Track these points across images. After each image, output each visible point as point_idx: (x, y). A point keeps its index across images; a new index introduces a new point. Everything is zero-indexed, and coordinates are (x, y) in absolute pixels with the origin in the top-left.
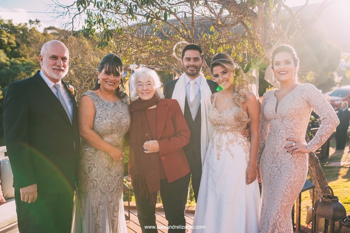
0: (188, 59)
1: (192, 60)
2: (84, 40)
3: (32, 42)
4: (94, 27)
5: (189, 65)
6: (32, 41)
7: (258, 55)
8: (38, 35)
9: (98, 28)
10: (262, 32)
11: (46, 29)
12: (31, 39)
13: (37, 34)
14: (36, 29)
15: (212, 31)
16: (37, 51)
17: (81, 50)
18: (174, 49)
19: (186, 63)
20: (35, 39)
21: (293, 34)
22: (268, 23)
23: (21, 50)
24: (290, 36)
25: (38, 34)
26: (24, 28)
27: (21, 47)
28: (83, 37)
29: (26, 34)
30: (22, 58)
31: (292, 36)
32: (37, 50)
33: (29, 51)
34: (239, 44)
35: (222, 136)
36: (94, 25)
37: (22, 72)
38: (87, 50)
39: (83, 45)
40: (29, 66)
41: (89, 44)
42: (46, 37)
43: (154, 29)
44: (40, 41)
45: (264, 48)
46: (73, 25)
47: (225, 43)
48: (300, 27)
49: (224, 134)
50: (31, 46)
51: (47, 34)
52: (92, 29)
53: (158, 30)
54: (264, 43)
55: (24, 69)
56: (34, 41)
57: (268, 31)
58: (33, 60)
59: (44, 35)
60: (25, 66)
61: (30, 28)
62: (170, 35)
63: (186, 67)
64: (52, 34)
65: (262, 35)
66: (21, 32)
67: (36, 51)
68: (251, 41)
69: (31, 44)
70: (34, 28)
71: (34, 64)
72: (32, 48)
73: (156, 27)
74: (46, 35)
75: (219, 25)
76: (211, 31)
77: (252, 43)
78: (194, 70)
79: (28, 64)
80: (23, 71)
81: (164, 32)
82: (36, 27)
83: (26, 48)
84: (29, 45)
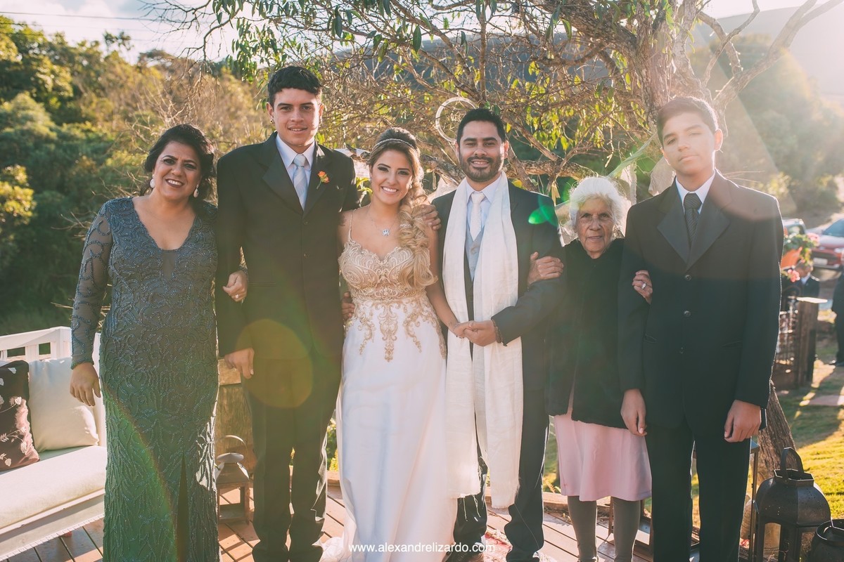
0: (471, 142)
1: (480, 144)
2: (233, 85)
3: (109, 86)
4: (255, 59)
5: (473, 156)
6: (111, 84)
7: (638, 133)
8: (124, 71)
9: (262, 61)
10: (647, 80)
11: (142, 57)
12: (109, 80)
13: (122, 69)
14: (120, 55)
15: (534, 73)
16: (122, 108)
17: (225, 108)
18: (438, 115)
19: (466, 152)
20: (118, 79)
21: (725, 86)
22: (662, 58)
23: (84, 105)
24: (717, 91)
25: (123, 66)
26: (91, 52)
27: (85, 98)
28: (232, 77)
29: (97, 67)
30: (85, 124)
31: (721, 91)
32: (120, 105)
33: (102, 107)
34: (597, 107)
35: (393, 309)
36: (255, 54)
37: (84, 158)
38: (239, 108)
39: (232, 95)
40: (102, 145)
41: (245, 93)
42: (143, 75)
43: (395, 66)
44: (129, 84)
45: (649, 118)
46: (205, 53)
47: (562, 102)
48: (742, 69)
49: (396, 305)
50: (106, 96)
51: (145, 68)
52: (249, 62)
53: (403, 67)
54: (652, 105)
55: (89, 150)
56: (114, 84)
57: (661, 78)
58: (112, 131)
59: (138, 70)
60: (92, 144)
61: (105, 54)
62: (430, 81)
63: (466, 161)
64: (157, 68)
65: (646, 86)
66: (85, 63)
67: (119, 110)
68: (623, 99)
69: (107, 91)
70: (115, 52)
71: (113, 139)
72: (109, 99)
73: (400, 61)
74: (143, 71)
75: (547, 61)
76: (531, 74)
77: (624, 105)
78: (485, 168)
79: (100, 139)
80: (87, 155)
81: (417, 75)
82: (121, 52)
83: (95, 100)
84: (102, 94)
